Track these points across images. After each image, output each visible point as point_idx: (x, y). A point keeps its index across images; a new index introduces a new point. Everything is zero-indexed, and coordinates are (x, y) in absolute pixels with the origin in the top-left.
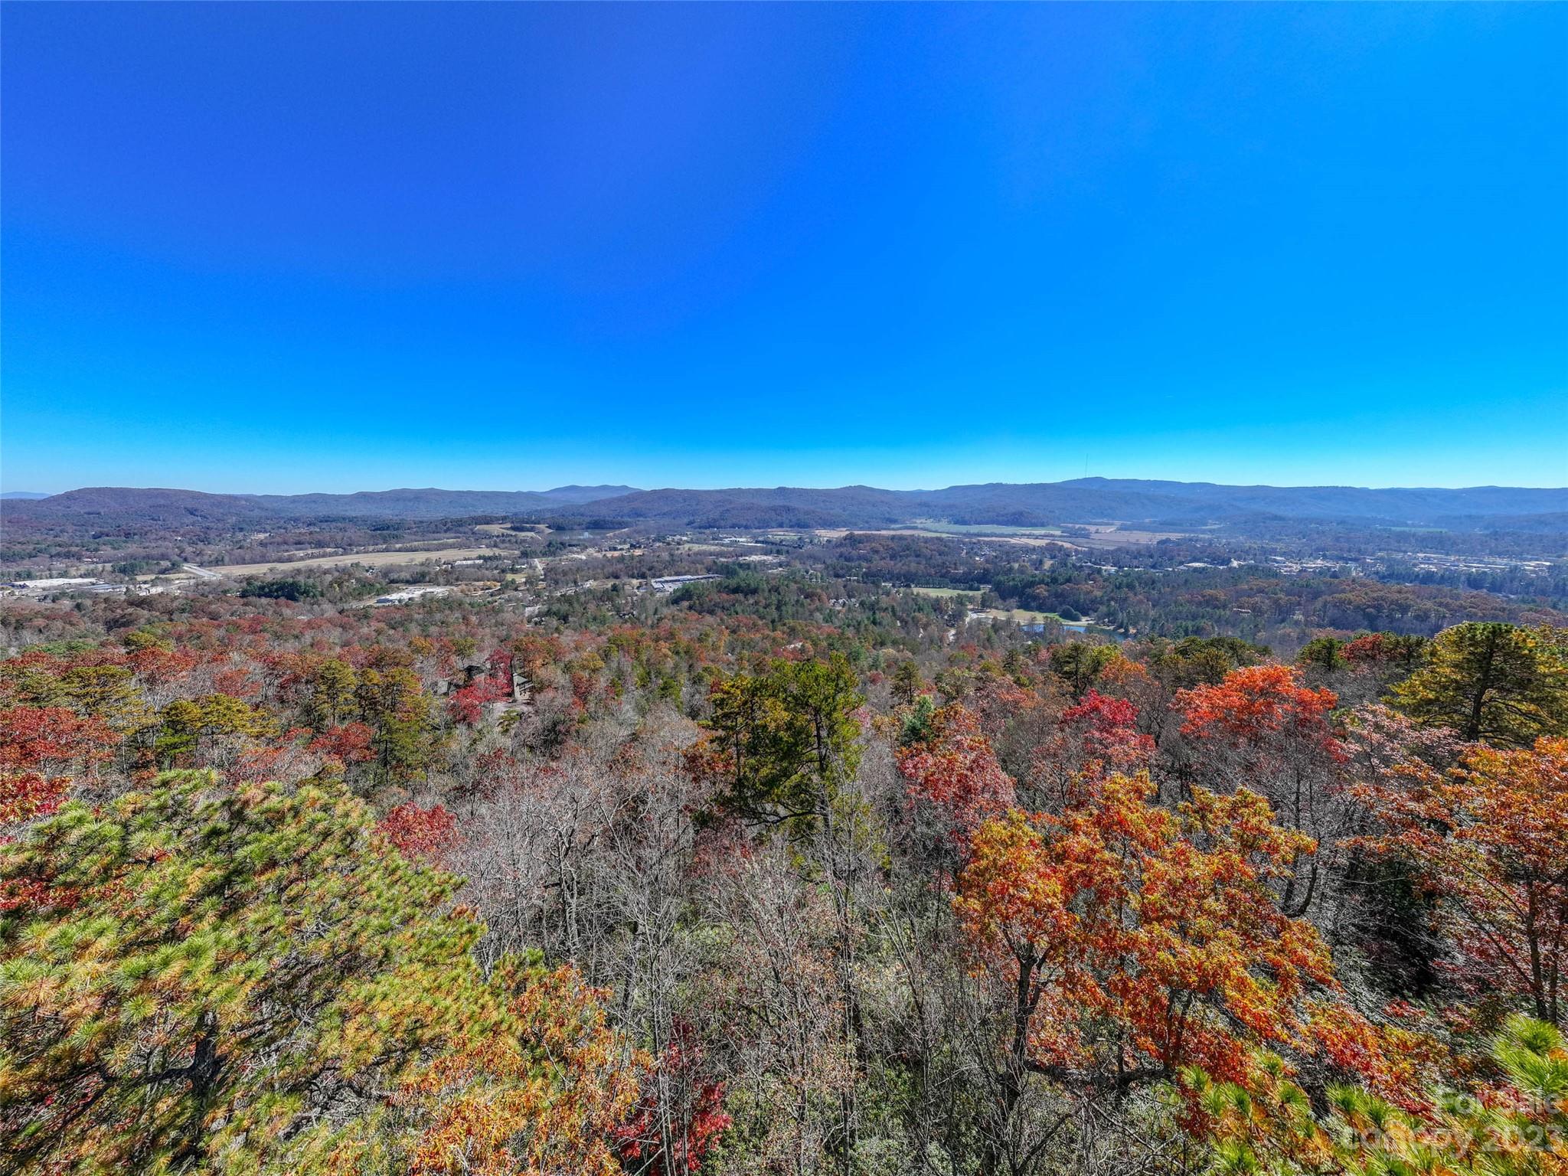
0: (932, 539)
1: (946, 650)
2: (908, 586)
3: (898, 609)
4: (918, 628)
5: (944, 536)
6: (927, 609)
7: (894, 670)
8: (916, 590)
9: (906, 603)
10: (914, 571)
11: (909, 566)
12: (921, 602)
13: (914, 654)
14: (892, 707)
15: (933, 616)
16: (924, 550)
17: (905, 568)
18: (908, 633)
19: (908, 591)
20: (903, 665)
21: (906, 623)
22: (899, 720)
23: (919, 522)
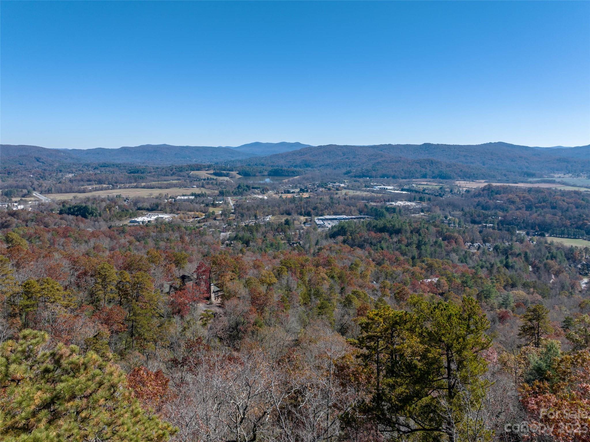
0: (569, 192)
1: (577, 297)
2: (543, 235)
3: (530, 255)
4: (549, 274)
5: (582, 190)
6: (560, 257)
7: (524, 310)
8: (549, 239)
9: (540, 250)
10: (549, 221)
11: (544, 216)
12: (554, 251)
13: (544, 297)
14: (519, 347)
15: (566, 264)
16: (560, 203)
17: (540, 218)
18: (539, 278)
19: (542, 239)
20: (532, 307)
21: (538, 268)
22: (525, 359)
23: (557, 176)
